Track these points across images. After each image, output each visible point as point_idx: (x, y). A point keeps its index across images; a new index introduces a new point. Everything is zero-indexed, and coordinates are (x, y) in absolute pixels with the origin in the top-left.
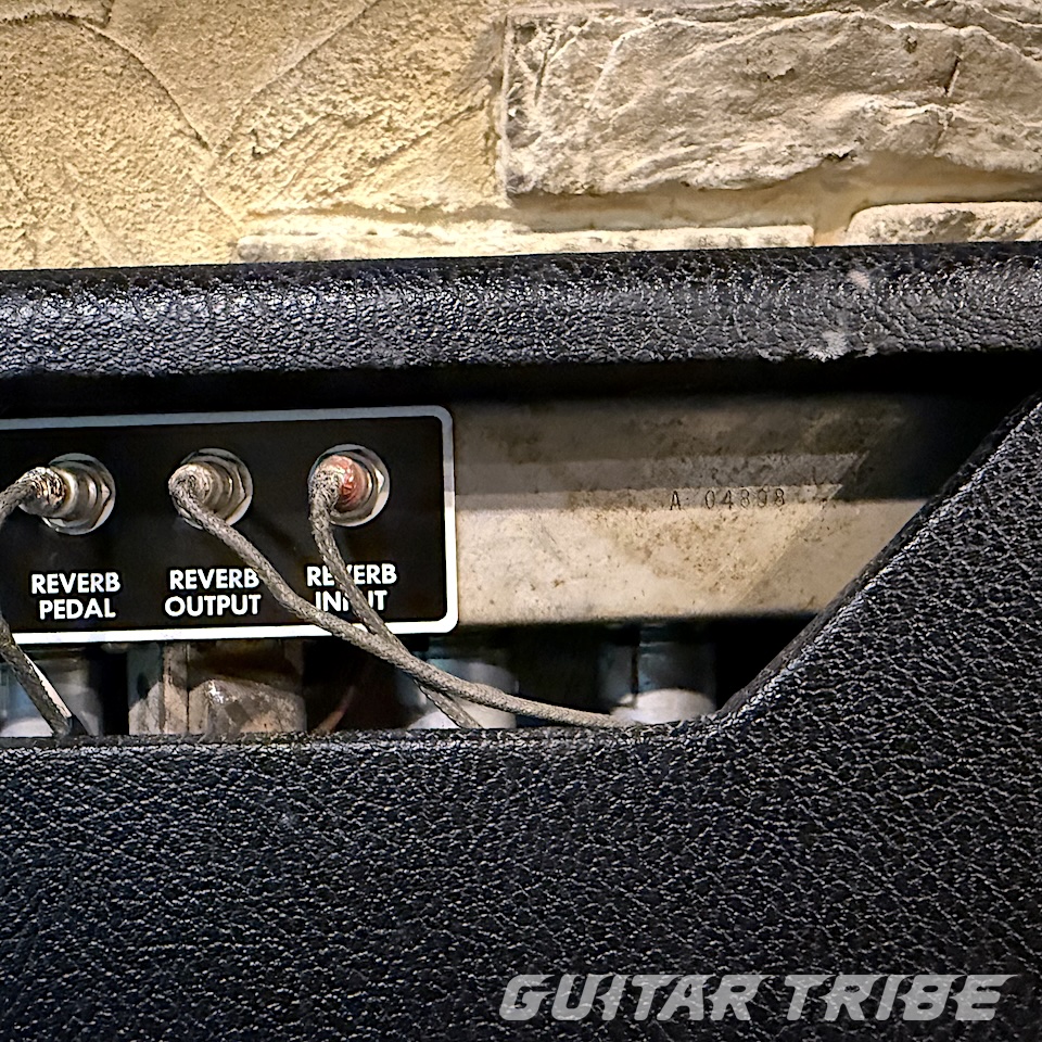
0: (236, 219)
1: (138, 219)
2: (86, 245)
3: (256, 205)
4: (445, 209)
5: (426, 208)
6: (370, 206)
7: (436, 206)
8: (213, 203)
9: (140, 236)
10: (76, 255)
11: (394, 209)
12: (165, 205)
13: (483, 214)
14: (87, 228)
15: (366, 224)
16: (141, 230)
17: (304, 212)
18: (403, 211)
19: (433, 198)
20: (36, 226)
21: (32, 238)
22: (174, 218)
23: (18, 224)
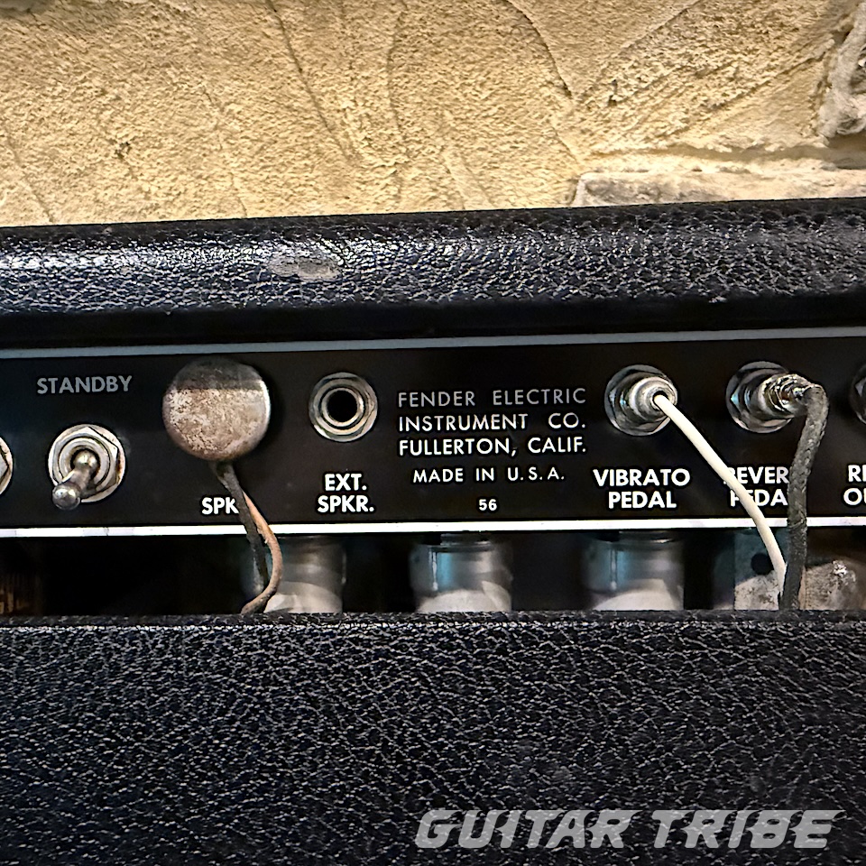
0: (580, 158)
1: (495, 159)
2: (445, 182)
3: (599, 147)
4: (767, 149)
5: (752, 148)
6: (702, 146)
7: (761, 147)
8: (563, 145)
9: (493, 173)
10: (435, 190)
11: (722, 149)
12: (521, 146)
13: (798, 153)
14: (449, 167)
15: (695, 162)
16: (495, 168)
17: (641, 152)
18: (729, 150)
19: (757, 140)
20: (406, 165)
21: (400, 175)
22: (526, 158)
23: (391, 163)
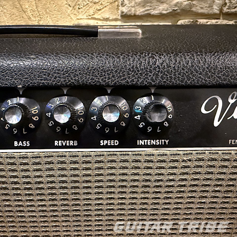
0: (74, 20)
1: (58, 19)
3: (78, 17)
4: (110, 19)
5: (107, 18)
6: (97, 18)
7: (108, 18)
8: (71, 17)
11: (102, 19)
12: (63, 17)
13: (116, 20)
14: (49, 21)
15: (96, 21)
16: (58, 21)
17: (86, 19)
18: (103, 19)
19: (108, 17)
20: (40, 20)
21: (39, 22)
22: (64, 19)
23: (37, 20)
